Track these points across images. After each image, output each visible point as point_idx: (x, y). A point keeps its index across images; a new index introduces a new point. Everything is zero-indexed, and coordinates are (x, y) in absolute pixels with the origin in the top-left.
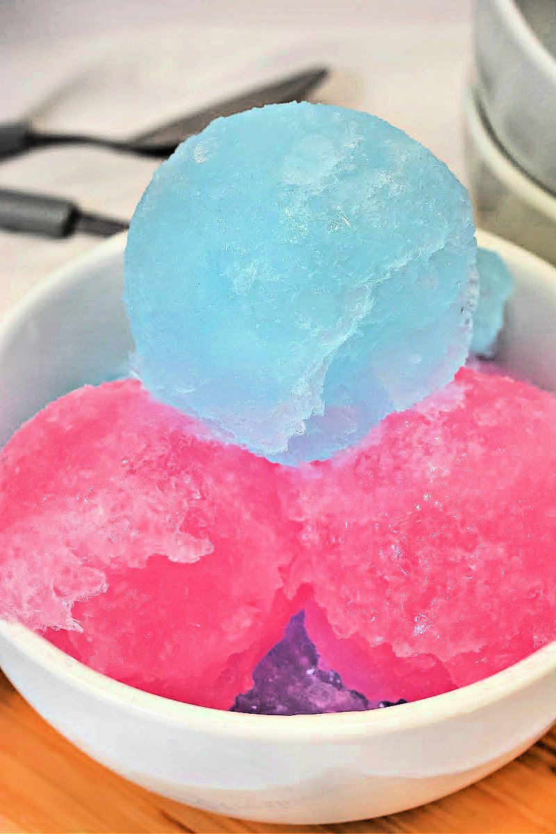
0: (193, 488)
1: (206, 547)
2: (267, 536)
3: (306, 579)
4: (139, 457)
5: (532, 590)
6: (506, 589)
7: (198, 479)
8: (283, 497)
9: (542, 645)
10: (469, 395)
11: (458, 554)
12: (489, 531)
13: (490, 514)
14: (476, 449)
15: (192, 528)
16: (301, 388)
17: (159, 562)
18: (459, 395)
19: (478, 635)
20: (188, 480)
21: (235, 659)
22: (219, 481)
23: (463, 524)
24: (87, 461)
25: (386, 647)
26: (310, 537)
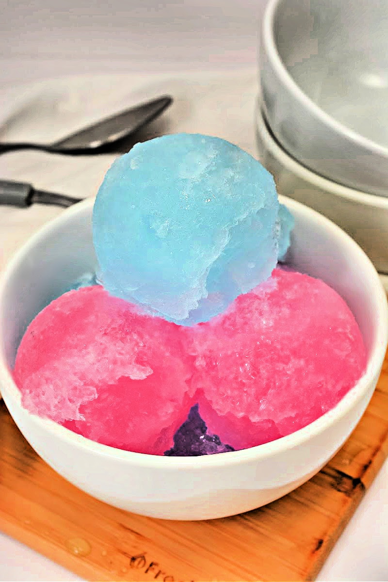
0: (138, 340)
1: (149, 371)
2: (179, 364)
3: (200, 385)
4: (109, 326)
5: (320, 383)
6: (306, 383)
7: (141, 335)
8: (184, 343)
9: (326, 411)
10: (279, 283)
11: (280, 366)
12: (295, 353)
13: (295, 344)
14: (286, 311)
15: (140, 361)
16: (195, 284)
17: (125, 380)
18: (274, 284)
19: (293, 407)
20: (135, 337)
21: (165, 430)
22: (151, 336)
23: (282, 349)
24: (81, 330)
25: (245, 419)
26: (200, 363)
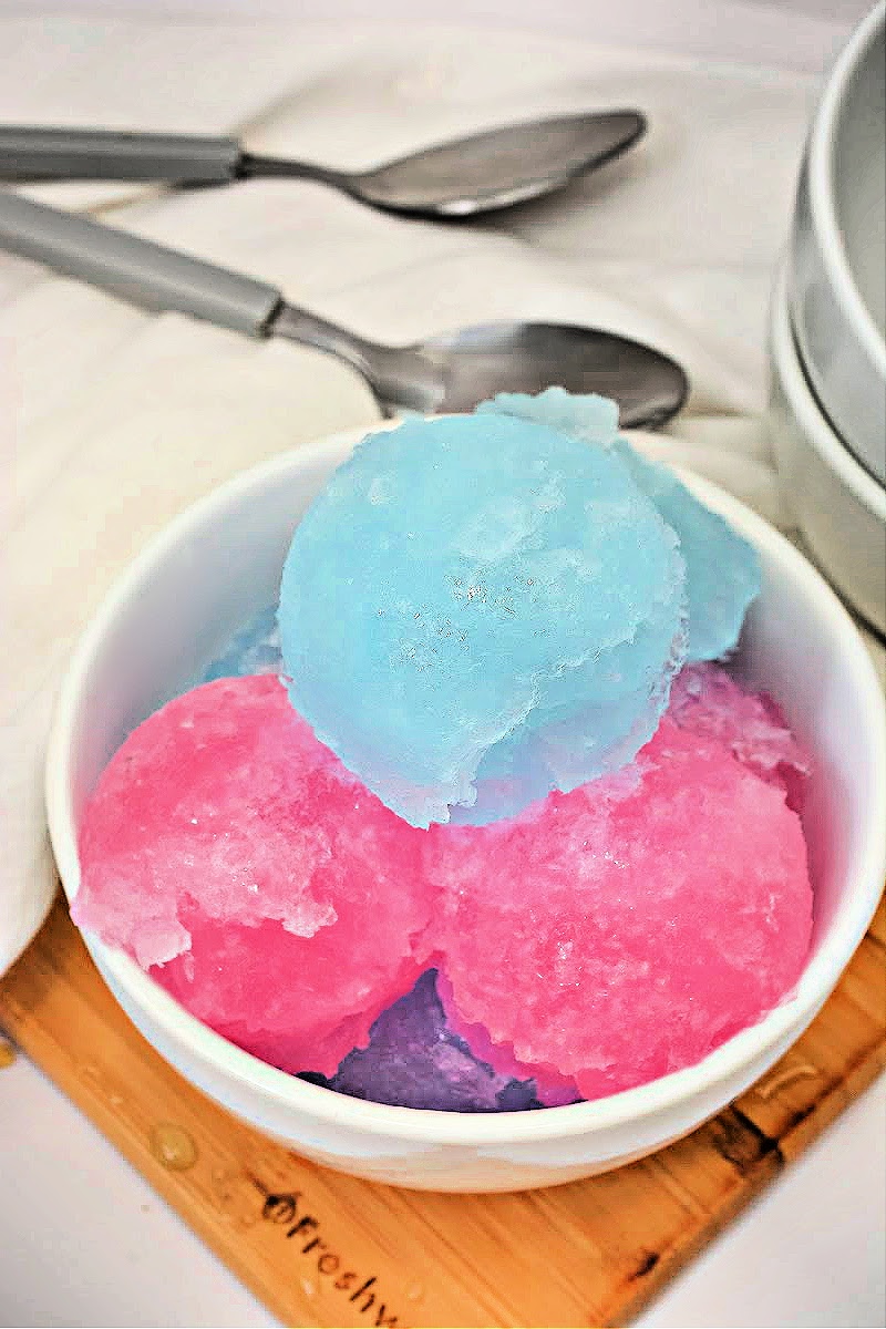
0: (324, 845)
1: (329, 915)
2: (401, 900)
3: (441, 946)
4: (273, 799)
5: (674, 1014)
6: (644, 1010)
7: (332, 833)
8: (427, 855)
9: (675, 1069)
11: (596, 966)
12: (636, 949)
13: (638, 930)
14: (639, 852)
15: (318, 890)
17: (274, 927)
18: (635, 785)
19: (607, 1052)
20: (320, 834)
22: (355, 835)
23: (609, 933)
24: (216, 794)
25: (507, 1047)
